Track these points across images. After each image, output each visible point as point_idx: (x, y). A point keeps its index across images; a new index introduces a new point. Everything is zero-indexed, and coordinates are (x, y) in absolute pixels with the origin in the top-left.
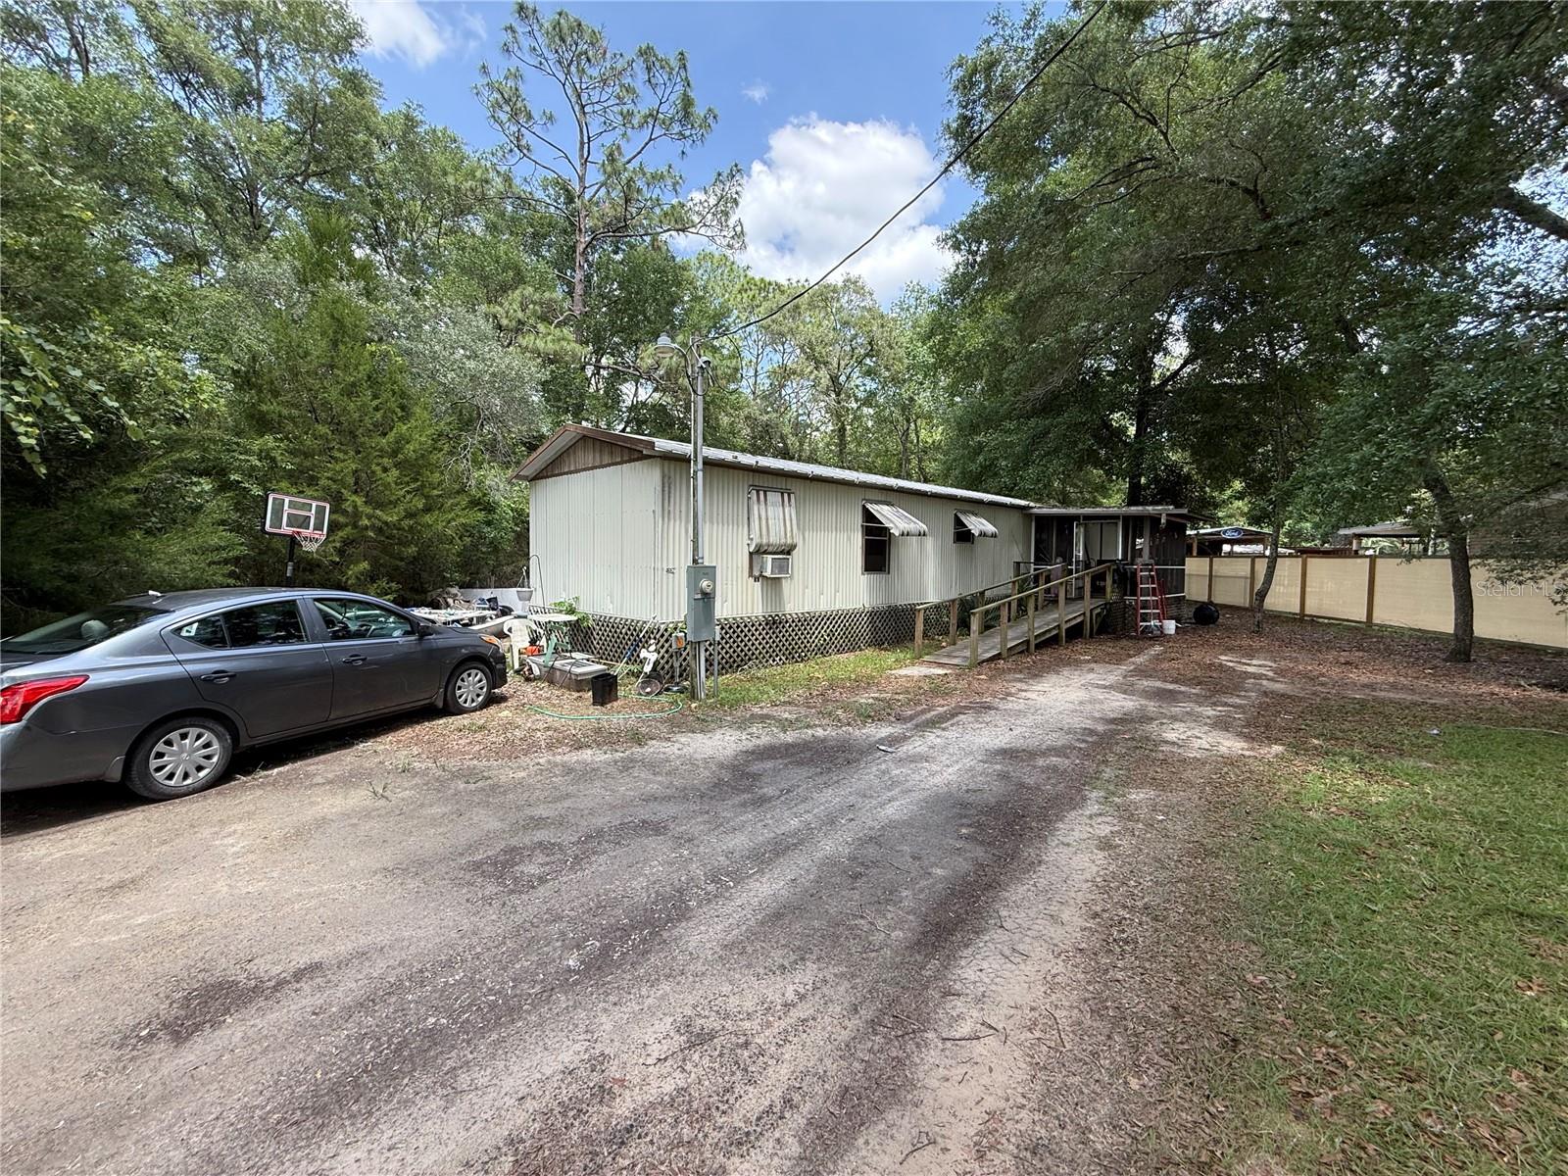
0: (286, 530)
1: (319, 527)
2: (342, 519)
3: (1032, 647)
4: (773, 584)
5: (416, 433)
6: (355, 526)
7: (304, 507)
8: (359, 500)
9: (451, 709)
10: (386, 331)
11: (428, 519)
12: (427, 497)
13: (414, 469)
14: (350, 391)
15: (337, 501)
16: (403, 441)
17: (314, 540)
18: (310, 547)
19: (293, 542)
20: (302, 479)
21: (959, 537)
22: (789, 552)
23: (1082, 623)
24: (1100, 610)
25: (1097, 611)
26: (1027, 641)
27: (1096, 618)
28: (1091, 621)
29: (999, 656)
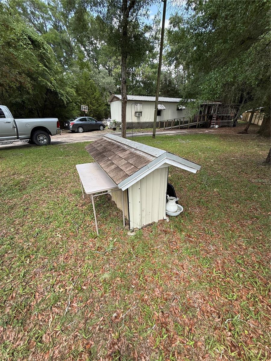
0: (84, 110)
1: (87, 110)
2: (89, 108)
3: (179, 128)
4: (138, 117)
5: (97, 94)
6: (91, 109)
7: (85, 107)
8: (91, 106)
9: (100, 130)
10: (92, 77)
11: (99, 108)
12: (99, 104)
13: (97, 100)
14: (88, 89)
15: (88, 106)
16: (95, 96)
17: (86, 111)
18: (86, 112)
19: (84, 111)
20: (84, 103)
21: (178, 109)
22: (141, 112)
23: (196, 125)
24: (202, 123)
25: (201, 123)
26: (179, 127)
27: (201, 125)
28: (198, 125)
29: (171, 129)
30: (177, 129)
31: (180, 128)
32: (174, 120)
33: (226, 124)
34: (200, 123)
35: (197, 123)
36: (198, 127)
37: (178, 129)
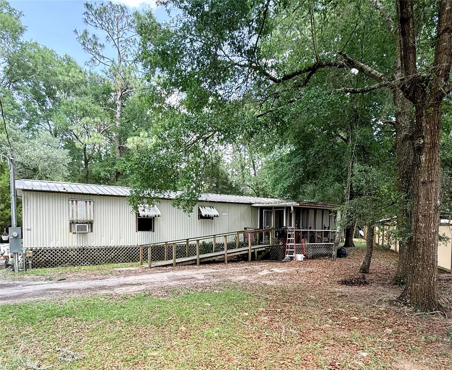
3: (198, 262)
21: (201, 217)
22: (91, 223)
23: (247, 254)
24: (264, 249)
25: (260, 250)
26: (196, 260)
27: (259, 253)
28: (253, 254)
29: (171, 265)
30: (192, 264)
31: (201, 263)
32: (187, 242)
33: (324, 251)
34: (257, 250)
35: (250, 248)
36: (253, 259)
37: (196, 264)
